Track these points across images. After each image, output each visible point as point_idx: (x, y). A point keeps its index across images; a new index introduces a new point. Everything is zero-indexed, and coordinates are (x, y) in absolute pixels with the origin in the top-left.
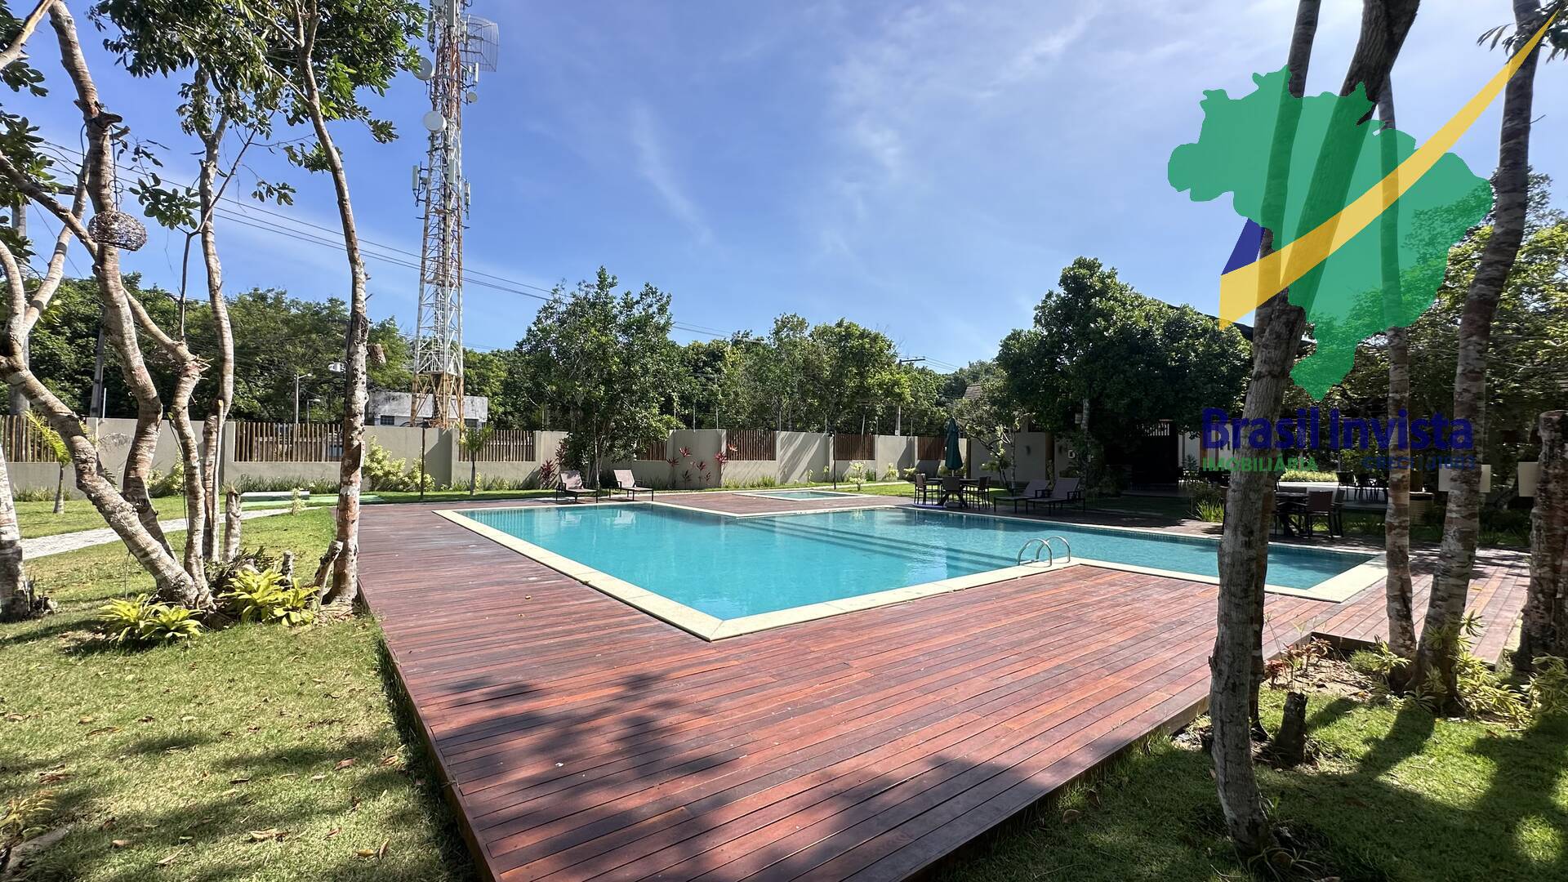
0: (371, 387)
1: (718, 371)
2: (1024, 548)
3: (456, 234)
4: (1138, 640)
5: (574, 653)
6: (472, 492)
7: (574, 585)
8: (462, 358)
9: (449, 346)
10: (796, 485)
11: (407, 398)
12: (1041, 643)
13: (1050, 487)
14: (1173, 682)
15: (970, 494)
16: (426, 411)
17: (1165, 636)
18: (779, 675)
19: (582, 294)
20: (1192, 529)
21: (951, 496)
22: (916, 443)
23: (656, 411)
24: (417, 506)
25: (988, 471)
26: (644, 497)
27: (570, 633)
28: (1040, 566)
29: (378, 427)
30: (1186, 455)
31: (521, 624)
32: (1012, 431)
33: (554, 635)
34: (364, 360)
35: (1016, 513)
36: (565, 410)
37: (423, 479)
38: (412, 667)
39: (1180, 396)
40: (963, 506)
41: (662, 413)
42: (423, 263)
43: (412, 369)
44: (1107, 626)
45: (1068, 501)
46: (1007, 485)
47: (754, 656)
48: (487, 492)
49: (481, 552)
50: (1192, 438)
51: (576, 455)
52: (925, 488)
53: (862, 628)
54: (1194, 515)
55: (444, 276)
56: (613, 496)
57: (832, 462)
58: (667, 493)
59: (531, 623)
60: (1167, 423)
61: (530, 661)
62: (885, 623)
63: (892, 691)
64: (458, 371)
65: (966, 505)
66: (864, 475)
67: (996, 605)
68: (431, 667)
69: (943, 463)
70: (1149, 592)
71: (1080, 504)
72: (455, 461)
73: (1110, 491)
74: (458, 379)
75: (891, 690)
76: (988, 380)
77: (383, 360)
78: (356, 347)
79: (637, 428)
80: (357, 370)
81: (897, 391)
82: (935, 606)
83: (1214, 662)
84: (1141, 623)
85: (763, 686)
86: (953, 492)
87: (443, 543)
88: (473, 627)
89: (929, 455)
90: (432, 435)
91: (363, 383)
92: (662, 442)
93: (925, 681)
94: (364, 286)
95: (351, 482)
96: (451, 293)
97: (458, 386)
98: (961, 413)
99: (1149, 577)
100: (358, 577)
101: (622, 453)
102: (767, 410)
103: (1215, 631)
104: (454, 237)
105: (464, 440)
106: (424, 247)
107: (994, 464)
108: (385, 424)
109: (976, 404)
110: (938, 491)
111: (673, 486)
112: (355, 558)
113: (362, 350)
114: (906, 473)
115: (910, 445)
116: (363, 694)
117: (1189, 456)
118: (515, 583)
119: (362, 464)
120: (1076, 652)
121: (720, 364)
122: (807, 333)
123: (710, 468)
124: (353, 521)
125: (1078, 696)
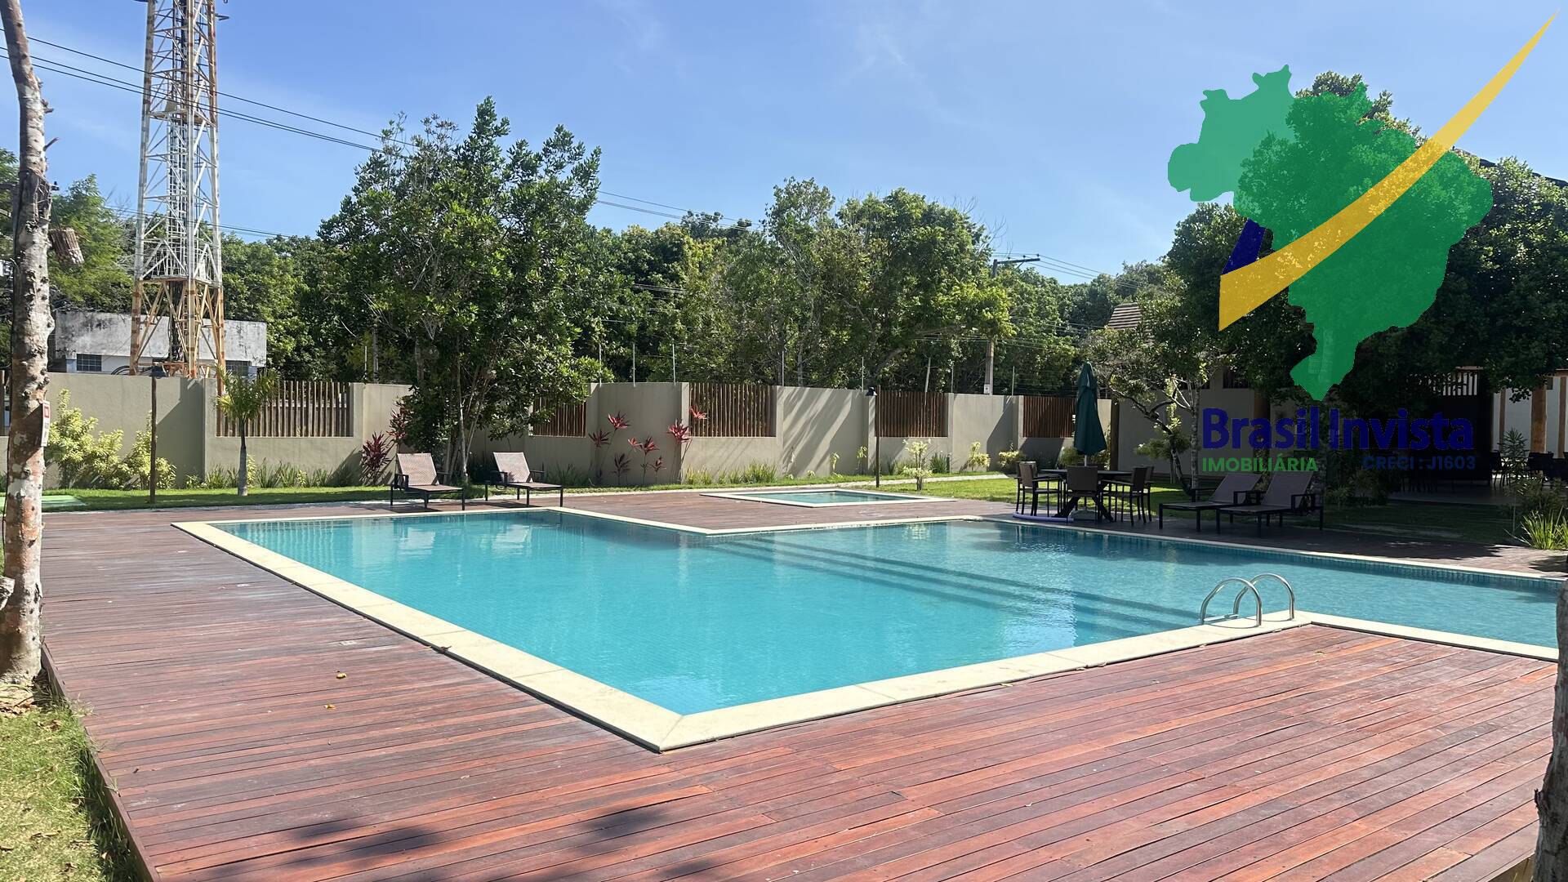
0: (58, 304)
1: (675, 278)
2: (1211, 596)
3: (205, 29)
4: (1413, 757)
5: (423, 774)
6: (241, 491)
7: (423, 655)
8: (219, 252)
9: (196, 231)
10: (811, 480)
11: (122, 325)
12: (1240, 761)
13: (1261, 486)
14: (1471, 831)
15: (1117, 497)
16: (158, 347)
17: (1459, 750)
18: (777, 811)
19: (432, 140)
20: (1513, 561)
21: (1081, 501)
22: (1021, 408)
23: (567, 350)
24: (145, 515)
25: (1149, 458)
26: (545, 500)
27: (415, 737)
28: (1242, 626)
29: (73, 376)
30: (1507, 429)
31: (329, 722)
32: (1194, 387)
33: (386, 741)
34: (45, 257)
35: (1198, 531)
36: (407, 346)
37: (153, 466)
38: (140, 797)
39: (1500, 322)
40: (1104, 517)
41: (577, 355)
42: (147, 81)
43: (131, 272)
44: (1359, 731)
45: (1293, 511)
46: (1183, 482)
47: (734, 779)
48: (267, 491)
49: (259, 595)
50: (1516, 398)
51: (428, 425)
52: (1036, 485)
53: (922, 730)
54: (1521, 539)
55: (185, 105)
56: (491, 498)
57: (872, 439)
58: (587, 493)
59: (347, 721)
60: (1473, 373)
61: (348, 786)
62: (964, 721)
63: (974, 844)
64: (212, 276)
65: (1108, 516)
66: (928, 462)
67: (1159, 694)
68: (170, 797)
69: (1068, 442)
70: (1434, 673)
71: (1314, 517)
72: (210, 436)
73: (1369, 493)
74: (213, 291)
75: (974, 841)
76: (1150, 296)
77: (78, 256)
78: (30, 234)
79: (535, 379)
80: (32, 274)
81: (989, 315)
82: (1052, 694)
83: (1545, 800)
84: (1417, 728)
85: (751, 831)
86: (1085, 494)
87: (191, 579)
88: (244, 727)
89: (1043, 428)
90: (170, 390)
91: (44, 298)
92: (578, 404)
93: (1033, 826)
94: (41, 125)
95: (27, 474)
96: (199, 136)
97: (214, 303)
98: (1101, 354)
99: (1434, 647)
100: (42, 640)
101: (508, 423)
102: (762, 348)
103: (1549, 744)
104: (202, 35)
105: (226, 398)
106: (149, 52)
107: (1160, 445)
108: (86, 369)
109: (1128, 341)
110: (1058, 491)
111: (598, 480)
112: (36, 607)
113: (41, 238)
114: (1002, 459)
115: (1010, 411)
116: (54, 843)
117: (1512, 433)
118: (317, 650)
119: (45, 442)
120: (1301, 778)
121: (677, 267)
122: (831, 214)
123: (663, 449)
124: (32, 542)
125: (1302, 855)
